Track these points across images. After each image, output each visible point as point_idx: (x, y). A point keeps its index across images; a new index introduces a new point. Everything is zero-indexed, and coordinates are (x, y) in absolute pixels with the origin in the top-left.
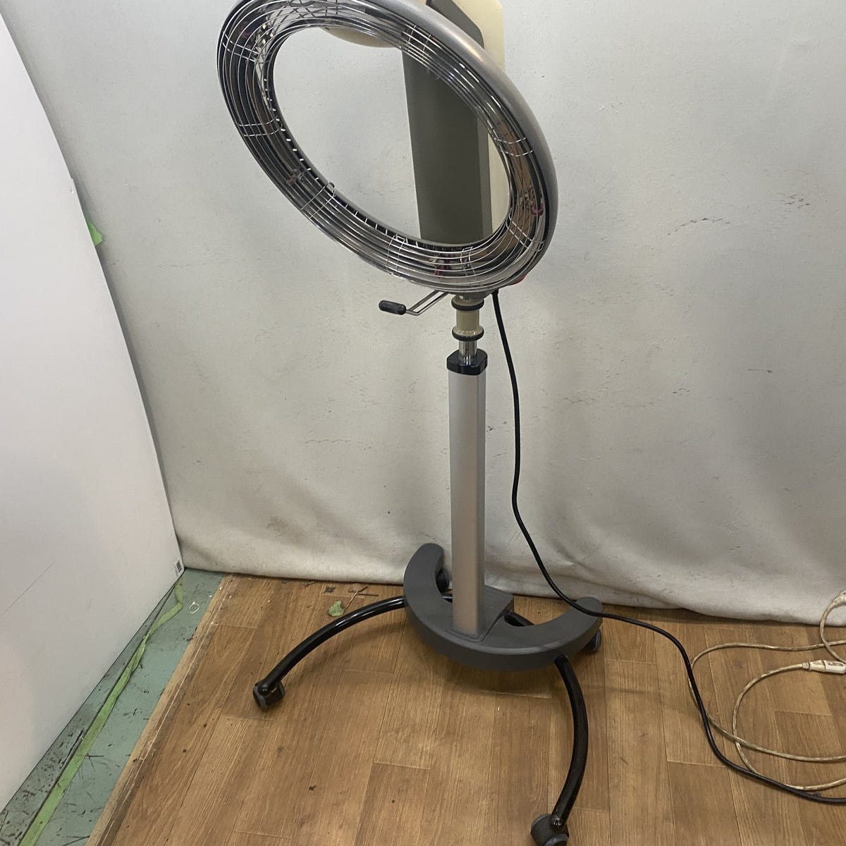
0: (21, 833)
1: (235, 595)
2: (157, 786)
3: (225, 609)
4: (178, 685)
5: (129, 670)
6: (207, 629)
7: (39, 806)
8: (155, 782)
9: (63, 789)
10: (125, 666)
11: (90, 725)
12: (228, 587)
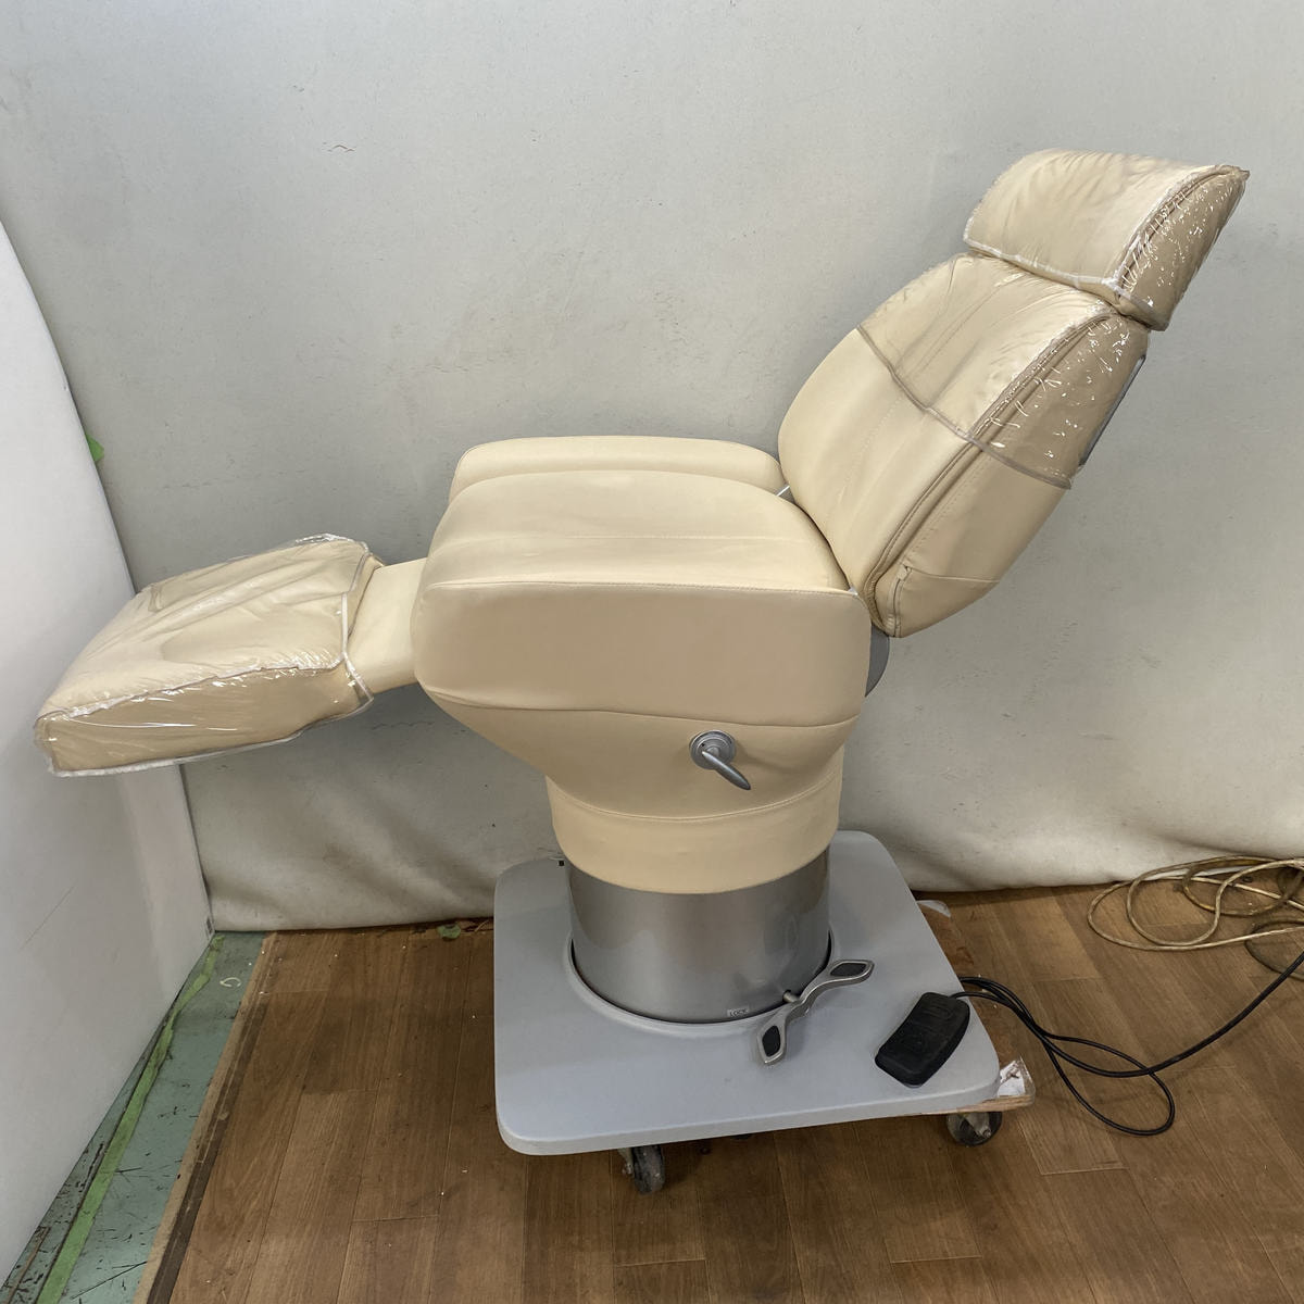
0: (41, 1276)
1: (285, 956)
2: (232, 1189)
3: (276, 975)
4: (230, 1070)
5: (151, 1064)
6: (256, 999)
7: (62, 1239)
8: (229, 1182)
9: (90, 1216)
10: (145, 1061)
11: (114, 1134)
12: (273, 948)
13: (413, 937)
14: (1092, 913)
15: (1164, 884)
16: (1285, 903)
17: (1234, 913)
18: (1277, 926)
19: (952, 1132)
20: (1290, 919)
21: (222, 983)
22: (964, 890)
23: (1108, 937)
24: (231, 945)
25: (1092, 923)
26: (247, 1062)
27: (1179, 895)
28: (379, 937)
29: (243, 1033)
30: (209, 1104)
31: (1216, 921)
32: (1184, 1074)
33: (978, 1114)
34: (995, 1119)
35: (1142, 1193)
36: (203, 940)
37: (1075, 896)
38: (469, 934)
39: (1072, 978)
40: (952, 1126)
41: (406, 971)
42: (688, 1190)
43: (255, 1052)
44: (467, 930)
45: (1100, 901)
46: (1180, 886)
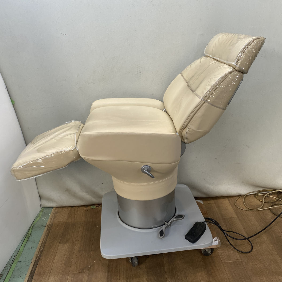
1: (57, 213)
2: (43, 266)
3: (55, 217)
4: (44, 239)
5: (27, 237)
6: (50, 222)
7: (5, 277)
8: (42, 264)
9: (12, 272)
10: (25, 236)
11: (17, 254)
12: (55, 211)
13: (85, 208)
14: (236, 202)
15: (252, 195)
16: (279, 200)
17: (267, 202)
18: (277, 205)
19: (202, 253)
20: (280, 203)
21: (43, 219)
22: (207, 197)
23: (239, 208)
24: (45, 210)
25: (235, 204)
26: (47, 237)
27: (255, 198)
28: (78, 208)
29: (47, 230)
30: (39, 247)
31: (263, 204)
32: (255, 239)
33: (208, 249)
34: (212, 250)
35: (245, 267)
36: (39, 209)
37: (232, 198)
38: (98, 208)
39: (230, 217)
40: (203, 251)
41: (83, 216)
42: (143, 266)
43: (49, 234)
44: (97, 207)
45: (237, 200)
46: (255, 196)
